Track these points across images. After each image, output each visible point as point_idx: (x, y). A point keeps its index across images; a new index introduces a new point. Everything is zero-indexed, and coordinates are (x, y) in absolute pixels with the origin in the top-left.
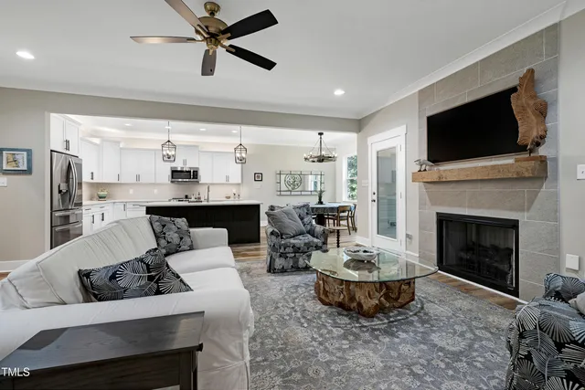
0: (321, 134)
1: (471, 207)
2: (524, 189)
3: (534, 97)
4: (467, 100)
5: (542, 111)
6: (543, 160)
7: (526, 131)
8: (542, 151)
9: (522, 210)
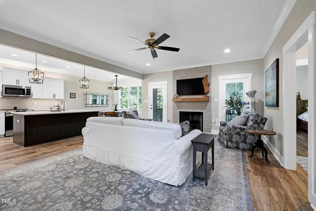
0: (116, 76)
1: (191, 109)
2: (204, 104)
3: (207, 81)
4: (190, 78)
5: (209, 85)
6: (209, 97)
7: (206, 90)
8: (208, 95)
9: (204, 109)
